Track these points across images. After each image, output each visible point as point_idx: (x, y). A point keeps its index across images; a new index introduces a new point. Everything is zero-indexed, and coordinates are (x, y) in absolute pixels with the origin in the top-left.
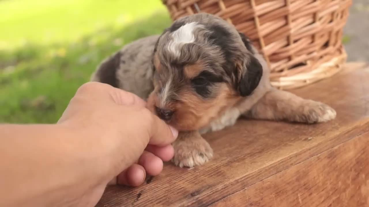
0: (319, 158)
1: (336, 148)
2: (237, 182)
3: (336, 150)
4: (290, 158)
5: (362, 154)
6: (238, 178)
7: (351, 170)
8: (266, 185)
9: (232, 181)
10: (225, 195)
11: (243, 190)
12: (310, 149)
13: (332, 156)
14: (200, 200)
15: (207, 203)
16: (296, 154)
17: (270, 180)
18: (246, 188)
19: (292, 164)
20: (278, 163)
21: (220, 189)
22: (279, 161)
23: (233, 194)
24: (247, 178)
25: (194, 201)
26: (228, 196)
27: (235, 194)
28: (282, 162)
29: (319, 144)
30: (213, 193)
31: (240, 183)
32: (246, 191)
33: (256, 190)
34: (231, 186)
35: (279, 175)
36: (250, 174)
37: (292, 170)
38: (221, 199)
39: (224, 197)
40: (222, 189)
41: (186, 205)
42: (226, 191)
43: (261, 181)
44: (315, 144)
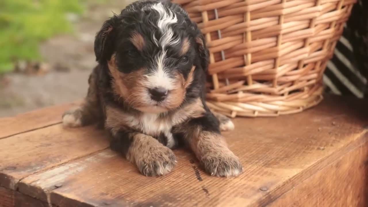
0: (332, 166)
1: (341, 158)
2: (290, 180)
3: (341, 161)
4: (318, 163)
5: (352, 167)
6: (291, 177)
7: (345, 181)
8: (304, 186)
9: (287, 179)
10: (283, 192)
11: (292, 189)
12: (328, 157)
13: (338, 166)
14: (270, 195)
15: (274, 198)
16: (321, 160)
17: (307, 182)
18: (294, 188)
19: (318, 169)
20: (312, 167)
22: (312, 166)
24: (295, 178)
25: (267, 196)
26: (285, 194)
27: (288, 192)
28: (314, 166)
29: (333, 153)
30: (277, 189)
31: (291, 182)
32: (294, 190)
33: (299, 190)
34: (286, 184)
35: (312, 177)
37: (318, 175)
38: (280, 196)
39: (282, 194)
40: (282, 186)
43: (301, 182)
44: (330, 153)
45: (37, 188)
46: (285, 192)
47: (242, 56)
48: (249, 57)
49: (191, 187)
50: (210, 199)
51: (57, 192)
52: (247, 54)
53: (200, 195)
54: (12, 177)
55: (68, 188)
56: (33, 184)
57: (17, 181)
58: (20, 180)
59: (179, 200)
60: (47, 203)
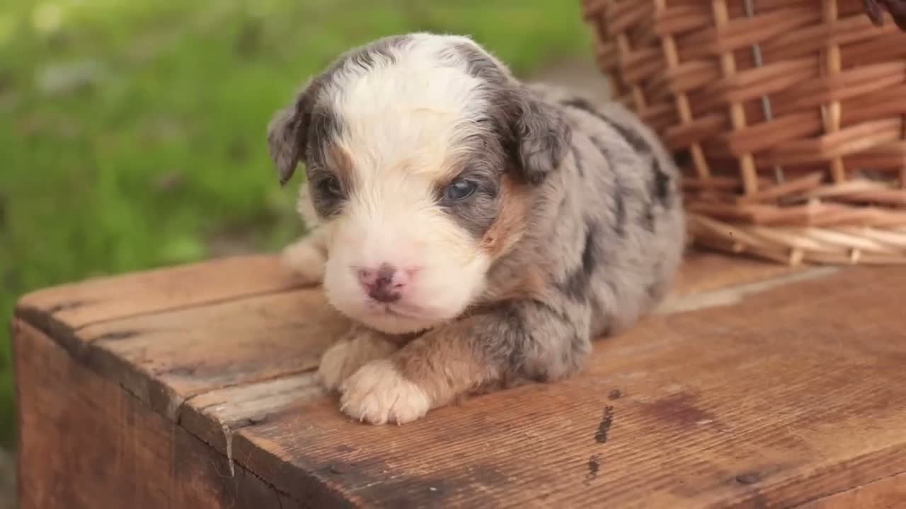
2: (843, 465)
6: (847, 457)
8: (901, 489)
9: (832, 461)
10: (814, 494)
11: (852, 490)
14: (761, 495)
21: (806, 477)
23: (830, 495)
24: (866, 462)
25: (749, 497)
26: (820, 500)
27: (833, 496)
30: (791, 484)
31: (849, 472)
32: (859, 496)
33: (880, 496)
34: (829, 474)
36: (871, 454)
38: (803, 503)
39: (810, 500)
40: (811, 477)
41: (730, 504)
42: (817, 485)
43: (892, 476)
45: (211, 420)
46: (823, 495)
47: (817, 110)
48: (836, 111)
49: (565, 453)
50: (590, 487)
51: (245, 433)
52: (828, 104)
53: (573, 475)
54: (173, 391)
55: (275, 427)
56: (205, 412)
57: (179, 401)
58: (187, 399)
59: (513, 482)
60: (226, 456)
